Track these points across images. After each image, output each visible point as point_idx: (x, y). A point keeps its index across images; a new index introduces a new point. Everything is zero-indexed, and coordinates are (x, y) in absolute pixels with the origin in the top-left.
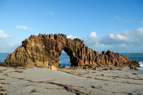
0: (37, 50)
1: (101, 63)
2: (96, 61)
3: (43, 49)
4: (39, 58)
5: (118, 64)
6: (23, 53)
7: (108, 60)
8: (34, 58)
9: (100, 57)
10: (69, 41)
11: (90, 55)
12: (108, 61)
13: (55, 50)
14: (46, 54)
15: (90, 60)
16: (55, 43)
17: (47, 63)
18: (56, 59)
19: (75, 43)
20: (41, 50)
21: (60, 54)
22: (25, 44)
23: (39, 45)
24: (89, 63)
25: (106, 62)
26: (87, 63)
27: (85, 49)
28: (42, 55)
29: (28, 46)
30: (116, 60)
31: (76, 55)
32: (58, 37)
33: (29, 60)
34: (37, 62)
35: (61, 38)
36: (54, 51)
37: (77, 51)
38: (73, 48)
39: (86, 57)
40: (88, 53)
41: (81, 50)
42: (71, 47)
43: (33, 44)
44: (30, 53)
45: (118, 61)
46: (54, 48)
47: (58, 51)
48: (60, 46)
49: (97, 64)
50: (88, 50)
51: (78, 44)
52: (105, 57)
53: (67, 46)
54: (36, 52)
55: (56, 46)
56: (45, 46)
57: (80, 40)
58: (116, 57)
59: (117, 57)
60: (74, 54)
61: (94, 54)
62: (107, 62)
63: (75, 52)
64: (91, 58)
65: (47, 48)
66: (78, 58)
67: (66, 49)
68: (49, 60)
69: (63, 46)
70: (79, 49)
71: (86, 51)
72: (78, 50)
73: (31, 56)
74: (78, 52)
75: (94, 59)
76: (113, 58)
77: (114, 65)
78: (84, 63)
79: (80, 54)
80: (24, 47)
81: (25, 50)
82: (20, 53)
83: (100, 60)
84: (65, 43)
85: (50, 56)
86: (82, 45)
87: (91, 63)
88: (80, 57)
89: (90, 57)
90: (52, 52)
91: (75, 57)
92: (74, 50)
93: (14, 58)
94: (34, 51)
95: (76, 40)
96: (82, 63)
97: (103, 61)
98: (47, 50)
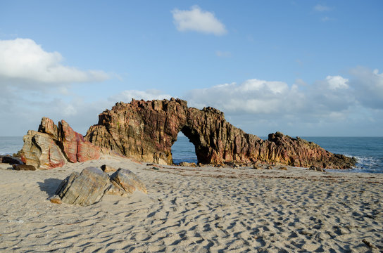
0: (130, 132)
1: (259, 158)
2: (248, 154)
3: (140, 130)
4: (133, 147)
5: (297, 160)
6: (104, 139)
7: (276, 153)
8: (124, 148)
9: (258, 146)
10: (192, 114)
11: (237, 142)
12: (274, 154)
13: (165, 132)
14: (147, 141)
15: (235, 152)
16: (164, 119)
18: (166, 150)
19: (206, 118)
20: (138, 132)
21: (173, 141)
22: (106, 120)
23: (133, 123)
24: (235, 158)
25: (270, 158)
26: (229, 158)
27: (225, 129)
28: (138, 143)
29: (112, 124)
30: (292, 153)
31: (207, 141)
32: (169, 105)
33: (116, 151)
35: (175, 108)
36: (162, 133)
37: (208, 133)
38: (200, 127)
39: (228, 145)
40: (232, 137)
41: (218, 131)
42: (197, 125)
43: (122, 121)
44: (116, 138)
45: (298, 154)
46: (162, 128)
47: (171, 135)
48: (174, 123)
49: (251, 160)
50: (232, 131)
51: (211, 118)
52: (269, 147)
53: (188, 123)
54: (128, 136)
55: (167, 124)
56: (145, 123)
57: (215, 111)
58: (294, 146)
59: (296, 146)
60: (202, 140)
61: (245, 140)
62: (273, 157)
63: (205, 135)
64: (238, 149)
65: (148, 127)
66: (210, 149)
67: (187, 131)
68: (152, 152)
69: (180, 124)
70: (214, 129)
71: (228, 134)
72: (211, 131)
73: (119, 144)
74: (212, 136)
75: (245, 149)
76: (285, 148)
77: (287, 163)
78: (224, 157)
79: (215, 141)
80: (104, 127)
81: (107, 132)
82: (99, 138)
83: (258, 153)
84: (184, 117)
85: (154, 145)
86: (219, 122)
87: (238, 158)
88: (215, 147)
89: (235, 146)
90: (158, 136)
91: (205, 145)
92: (202, 131)
94: (124, 134)
95: (207, 110)
96: (219, 156)
97: (265, 155)
98: (149, 132)
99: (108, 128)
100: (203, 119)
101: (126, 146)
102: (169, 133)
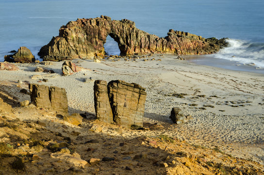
0: (79, 41)
1: (156, 50)
2: (149, 48)
3: (85, 39)
4: (82, 50)
5: (179, 50)
6: (66, 46)
7: (166, 47)
8: (77, 51)
9: (155, 43)
10: (114, 25)
11: (142, 42)
12: (165, 47)
13: (99, 39)
14: (89, 45)
15: (141, 47)
16: (98, 31)
17: (92, 55)
18: (100, 49)
19: (123, 27)
20: (83, 41)
21: (104, 43)
22: (65, 35)
23: (80, 36)
24: (141, 51)
25: (163, 50)
26: (137, 51)
27: (135, 34)
28: (84, 47)
29: (69, 38)
30: (176, 46)
31: (124, 41)
32: (100, 22)
33: (73, 53)
34: (81, 54)
35: (104, 24)
36: (97, 39)
37: (125, 36)
38: (120, 33)
39: (137, 43)
40: (139, 38)
41: (130, 35)
42: (118, 32)
43: (74, 35)
44: (72, 45)
45: (180, 46)
46: (97, 36)
47: (102, 40)
48: (103, 33)
49: (151, 51)
50: (139, 35)
51: (126, 27)
52: (162, 43)
53: (112, 31)
54: (79, 44)
55: (99, 34)
56: (87, 34)
57: (129, 22)
58: (178, 41)
60: (121, 41)
61: (147, 39)
62: (165, 49)
63: (123, 38)
64: (143, 45)
65: (89, 37)
66: (126, 46)
67: (112, 35)
68: (92, 51)
69: (108, 33)
70: (128, 34)
71: (137, 37)
72: (126, 36)
73: (74, 49)
74: (127, 38)
75: (147, 45)
76: (172, 43)
77: (174, 52)
78: (135, 51)
79: (129, 41)
80: (64, 39)
81: (66, 42)
82: (63, 46)
83: (155, 47)
84: (109, 28)
85: (93, 46)
86: (131, 29)
87: (143, 51)
88: (129, 45)
89: (141, 44)
90: (95, 41)
91: (123, 44)
92: (121, 35)
93: (57, 51)
94: (76, 43)
95: (124, 21)
96: (131, 51)
97: (159, 48)
98: (90, 40)
99: (67, 39)
100: (121, 28)
101: (78, 49)
102: (101, 39)
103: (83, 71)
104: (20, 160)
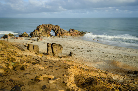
0: (43, 31)
2: (64, 34)
6: (38, 33)
9: (66, 32)
12: (69, 34)
17: (47, 35)
18: (49, 34)
20: (44, 31)
22: (38, 29)
23: (43, 29)
26: (60, 35)
27: (60, 30)
28: (44, 33)
33: (41, 35)
34: (43, 35)
35: (50, 26)
37: (57, 30)
38: (55, 29)
39: (60, 32)
43: (41, 29)
45: (73, 34)
48: (50, 29)
51: (57, 27)
52: (68, 32)
55: (49, 29)
56: (45, 29)
57: (58, 26)
60: (56, 31)
64: (62, 33)
67: (53, 30)
74: (57, 31)
76: (71, 33)
77: (71, 35)
84: (52, 28)
85: (47, 33)
88: (58, 33)
93: (36, 34)
94: (42, 32)
95: (56, 26)
96: (58, 34)
97: (67, 34)
98: (46, 31)
99: (39, 31)
101: (42, 34)
102: (49, 31)
103: (44, 40)
104: (23, 67)
